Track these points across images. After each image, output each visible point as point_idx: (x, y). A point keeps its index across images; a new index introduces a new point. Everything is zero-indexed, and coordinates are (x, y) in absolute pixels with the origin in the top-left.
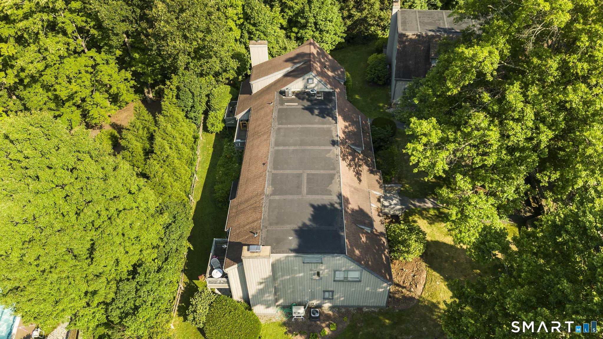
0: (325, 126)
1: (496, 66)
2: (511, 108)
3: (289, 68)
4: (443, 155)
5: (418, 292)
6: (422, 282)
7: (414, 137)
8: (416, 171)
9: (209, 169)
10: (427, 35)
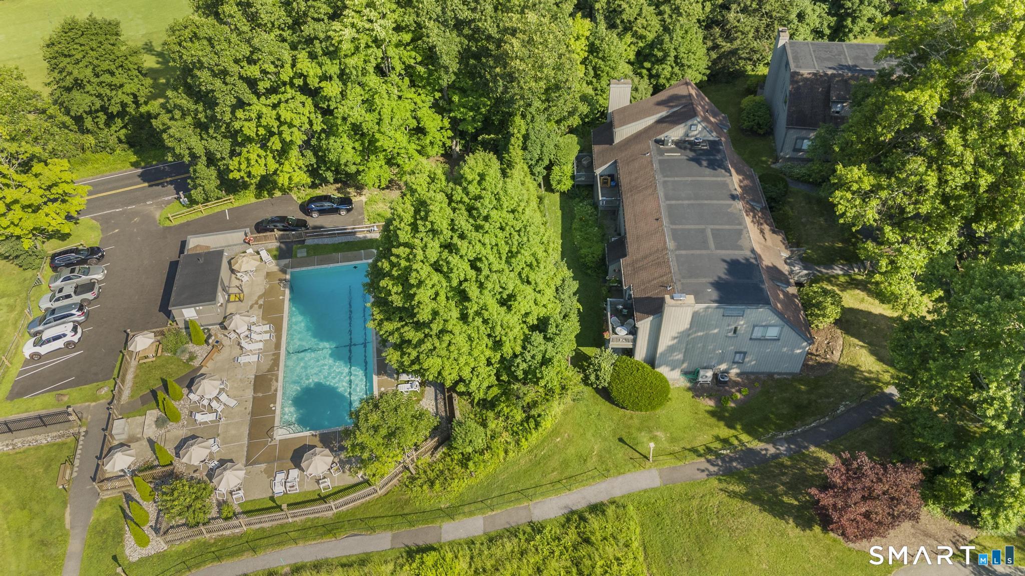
0: (719, 179)
1: (936, 110)
2: (951, 152)
3: (664, 113)
4: (874, 203)
5: (836, 357)
6: (839, 348)
7: (843, 185)
8: (841, 221)
9: (562, 234)
10: (826, 74)
